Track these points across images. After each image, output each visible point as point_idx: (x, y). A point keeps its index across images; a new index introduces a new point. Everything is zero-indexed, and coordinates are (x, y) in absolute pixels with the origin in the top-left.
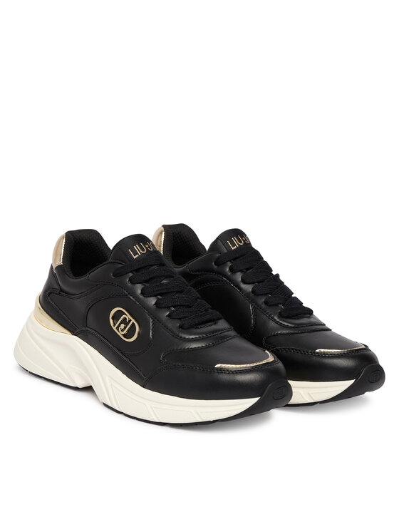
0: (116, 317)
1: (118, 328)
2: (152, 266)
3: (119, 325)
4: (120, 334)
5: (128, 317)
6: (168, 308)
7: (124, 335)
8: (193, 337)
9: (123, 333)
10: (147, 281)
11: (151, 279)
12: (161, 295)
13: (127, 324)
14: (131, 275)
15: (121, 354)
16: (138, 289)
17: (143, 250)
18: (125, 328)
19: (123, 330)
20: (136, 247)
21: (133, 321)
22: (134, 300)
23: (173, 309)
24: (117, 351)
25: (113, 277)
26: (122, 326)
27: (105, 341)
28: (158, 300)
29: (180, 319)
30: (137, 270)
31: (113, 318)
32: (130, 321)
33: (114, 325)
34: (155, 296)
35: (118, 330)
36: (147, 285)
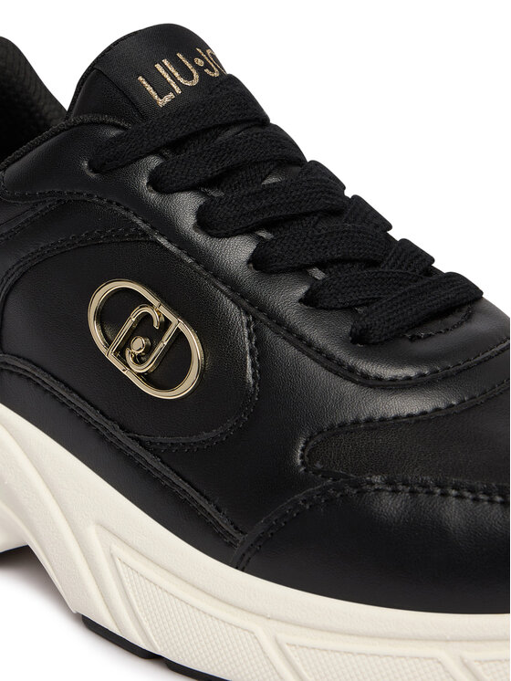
0: (111, 315)
1: (121, 353)
2: (226, 126)
3: (127, 343)
4: (133, 372)
5: (158, 311)
6: (301, 271)
7: (146, 377)
8: (411, 372)
9: (143, 369)
10: (213, 182)
11: (229, 172)
12: (267, 226)
13: (155, 336)
14: (154, 162)
15: (136, 447)
16: (185, 207)
17: (189, 76)
18: (149, 350)
19: (139, 360)
20: (164, 68)
21: (177, 323)
22: (173, 248)
23: (318, 274)
24: (120, 435)
25: (93, 175)
26: (138, 344)
27: (73, 398)
28: (262, 243)
29: (349, 308)
30: (177, 145)
31: (101, 317)
32: (166, 323)
33: (109, 342)
34: (248, 231)
35: (122, 358)
36: (216, 194)
